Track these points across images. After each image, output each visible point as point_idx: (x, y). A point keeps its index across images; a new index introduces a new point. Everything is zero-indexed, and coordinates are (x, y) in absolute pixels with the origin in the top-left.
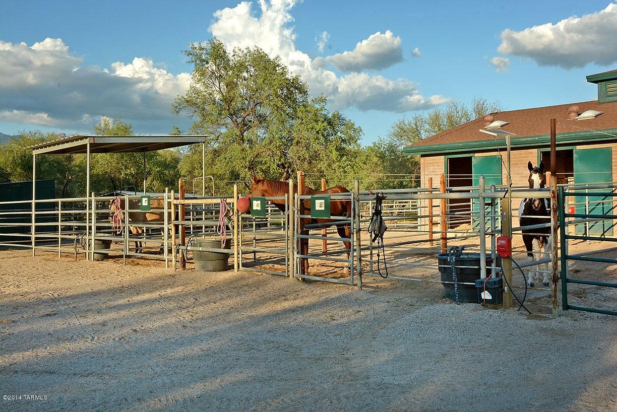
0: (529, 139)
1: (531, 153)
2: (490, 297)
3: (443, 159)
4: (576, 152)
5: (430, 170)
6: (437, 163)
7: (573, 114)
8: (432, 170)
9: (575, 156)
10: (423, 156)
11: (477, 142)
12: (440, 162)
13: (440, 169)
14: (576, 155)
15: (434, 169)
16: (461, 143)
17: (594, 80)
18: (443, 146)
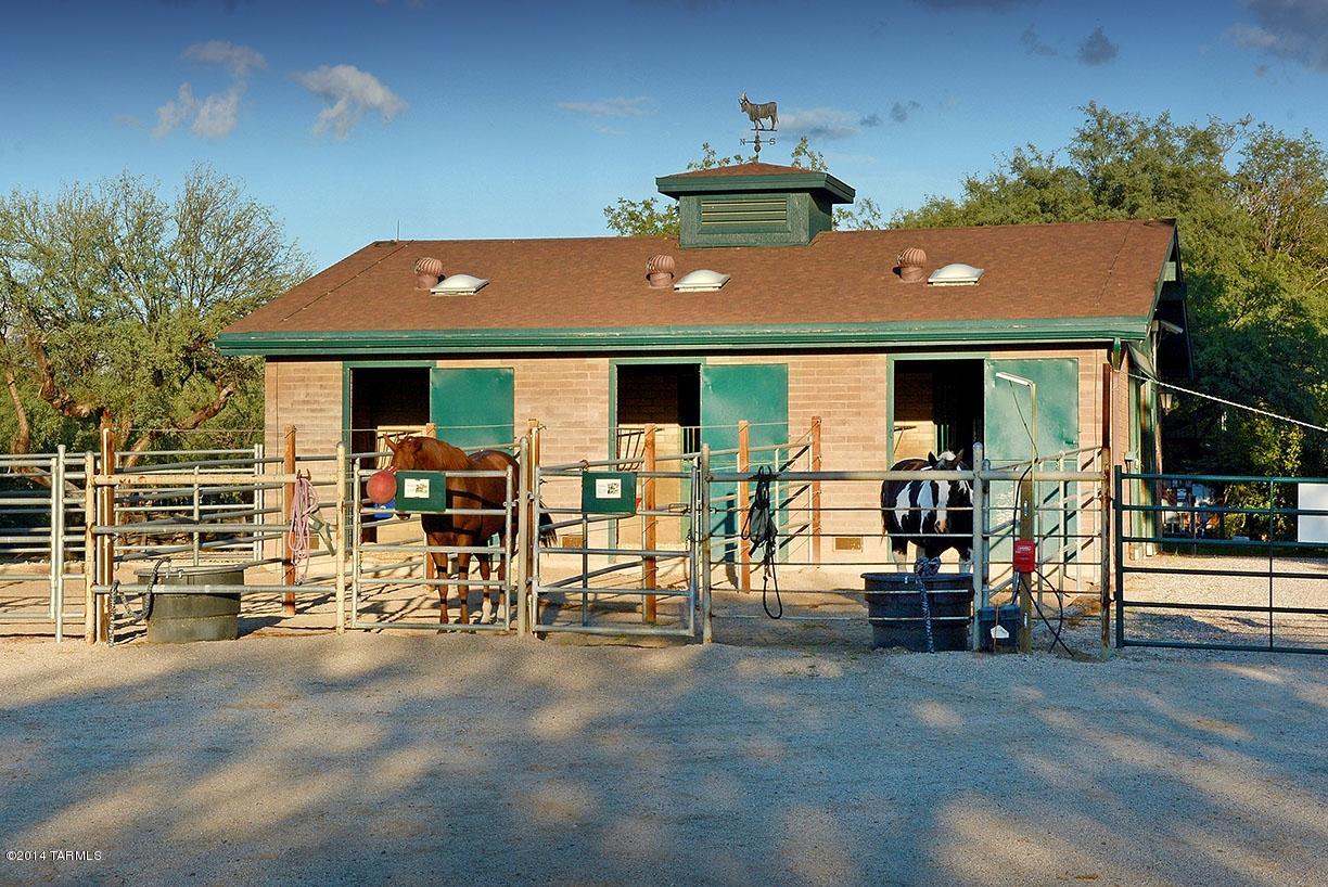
0: (599, 334)
1: (595, 367)
2: (1007, 635)
3: (337, 371)
4: (705, 370)
5: (295, 398)
6: (321, 379)
7: (662, 276)
8: (302, 397)
9: (704, 379)
10: (271, 359)
11: (456, 331)
12: (330, 379)
13: (329, 395)
14: (706, 379)
15: (308, 395)
16: (406, 332)
17: (674, 189)
18: (350, 336)
